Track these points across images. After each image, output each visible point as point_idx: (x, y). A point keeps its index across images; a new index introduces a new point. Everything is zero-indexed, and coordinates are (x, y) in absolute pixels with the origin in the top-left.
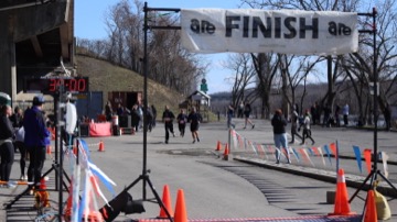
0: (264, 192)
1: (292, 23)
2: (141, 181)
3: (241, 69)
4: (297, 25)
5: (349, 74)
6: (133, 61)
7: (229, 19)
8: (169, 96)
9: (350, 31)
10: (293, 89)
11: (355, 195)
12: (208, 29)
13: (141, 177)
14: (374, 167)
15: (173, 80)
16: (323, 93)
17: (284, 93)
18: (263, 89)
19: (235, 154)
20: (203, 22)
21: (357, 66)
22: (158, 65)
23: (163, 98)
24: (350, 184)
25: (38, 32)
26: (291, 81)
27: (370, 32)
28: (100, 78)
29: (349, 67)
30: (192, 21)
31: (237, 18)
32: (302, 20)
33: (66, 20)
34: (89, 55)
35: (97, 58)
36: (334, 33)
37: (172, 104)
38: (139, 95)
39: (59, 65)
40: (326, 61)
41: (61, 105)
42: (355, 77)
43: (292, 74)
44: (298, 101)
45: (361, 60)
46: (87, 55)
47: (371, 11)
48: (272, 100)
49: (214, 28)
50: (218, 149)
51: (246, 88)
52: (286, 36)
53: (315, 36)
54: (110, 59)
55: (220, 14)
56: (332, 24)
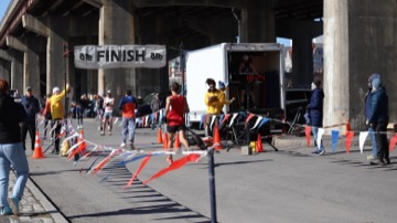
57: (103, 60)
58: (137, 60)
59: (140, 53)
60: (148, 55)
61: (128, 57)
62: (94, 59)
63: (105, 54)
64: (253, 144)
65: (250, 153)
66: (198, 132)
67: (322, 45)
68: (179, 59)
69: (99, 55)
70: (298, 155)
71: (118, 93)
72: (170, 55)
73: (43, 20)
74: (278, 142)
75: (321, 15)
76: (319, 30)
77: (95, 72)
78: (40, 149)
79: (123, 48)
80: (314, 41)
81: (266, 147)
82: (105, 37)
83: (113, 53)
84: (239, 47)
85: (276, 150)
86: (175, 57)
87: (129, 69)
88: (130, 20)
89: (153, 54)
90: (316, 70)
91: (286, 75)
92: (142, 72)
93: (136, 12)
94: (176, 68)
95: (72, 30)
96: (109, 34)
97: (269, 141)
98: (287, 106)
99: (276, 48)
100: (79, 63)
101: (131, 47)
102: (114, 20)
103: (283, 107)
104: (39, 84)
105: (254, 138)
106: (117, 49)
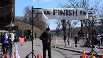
0: (64, 56)
1: (70, 12)
2: (32, 53)
3: (58, 24)
4: (72, 12)
5: (86, 25)
6: (30, 22)
7: (54, 11)
8: (40, 31)
9: (86, 13)
10: (72, 29)
11: (88, 56)
12: (49, 13)
13: (31, 52)
14: (92, 49)
15: (41, 27)
16: (80, 30)
17: (69, 30)
18: (64, 29)
19: (57, 46)
20: (47, 11)
21: (88, 23)
22: (36, 23)
23: (38, 32)
24: (86, 53)
25: (5, 14)
26: (71, 27)
27: (91, 14)
28: (21, 26)
29: (86, 23)
30: (45, 11)
31: (56, 10)
32: (73, 11)
33: (13, 11)
34: (19, 20)
35: (21, 21)
36: (81, 14)
37: (40, 33)
38: (32, 31)
39: (11, 23)
40: (80, 21)
41: (10, 34)
42: (88, 25)
43: (71, 25)
44: (73, 32)
45: (89, 21)
46: (18, 20)
47: (91, 8)
48: (66, 32)
49: (50, 13)
50: (52, 45)
51: (60, 28)
52: (69, 15)
53: (77, 15)
54: (24, 21)
55: (52, 9)
56: (81, 12)
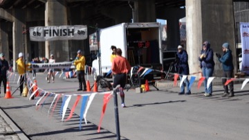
57: (47, 35)
58: (69, 35)
59: (71, 30)
60: (76, 32)
61: (63, 33)
62: (42, 35)
63: (49, 32)
64: (143, 86)
65: (141, 92)
66: (108, 80)
67: (185, 23)
68: (95, 34)
69: (45, 33)
70: (172, 92)
71: (58, 56)
72: (90, 32)
73: (10, 12)
74: (159, 84)
75: (184, 5)
76: (183, 14)
77: (43, 43)
78: (9, 93)
79: (60, 28)
80: (181, 20)
81: (151, 88)
82: (49, 21)
83: (54, 31)
84: (133, 25)
85: (158, 90)
86: (93, 32)
87: (65, 41)
88: (64, 10)
89: (79, 31)
90: (182, 39)
91: (163, 42)
92: (73, 42)
93: (68, 5)
94: (94, 40)
95: (28, 17)
96: (51, 19)
97: (153, 84)
98: (164, 62)
99: (156, 26)
100: (33, 38)
101: (65, 27)
102: (54, 10)
103: (161, 62)
104: (8, 52)
105: (143, 83)
106: (56, 28)
